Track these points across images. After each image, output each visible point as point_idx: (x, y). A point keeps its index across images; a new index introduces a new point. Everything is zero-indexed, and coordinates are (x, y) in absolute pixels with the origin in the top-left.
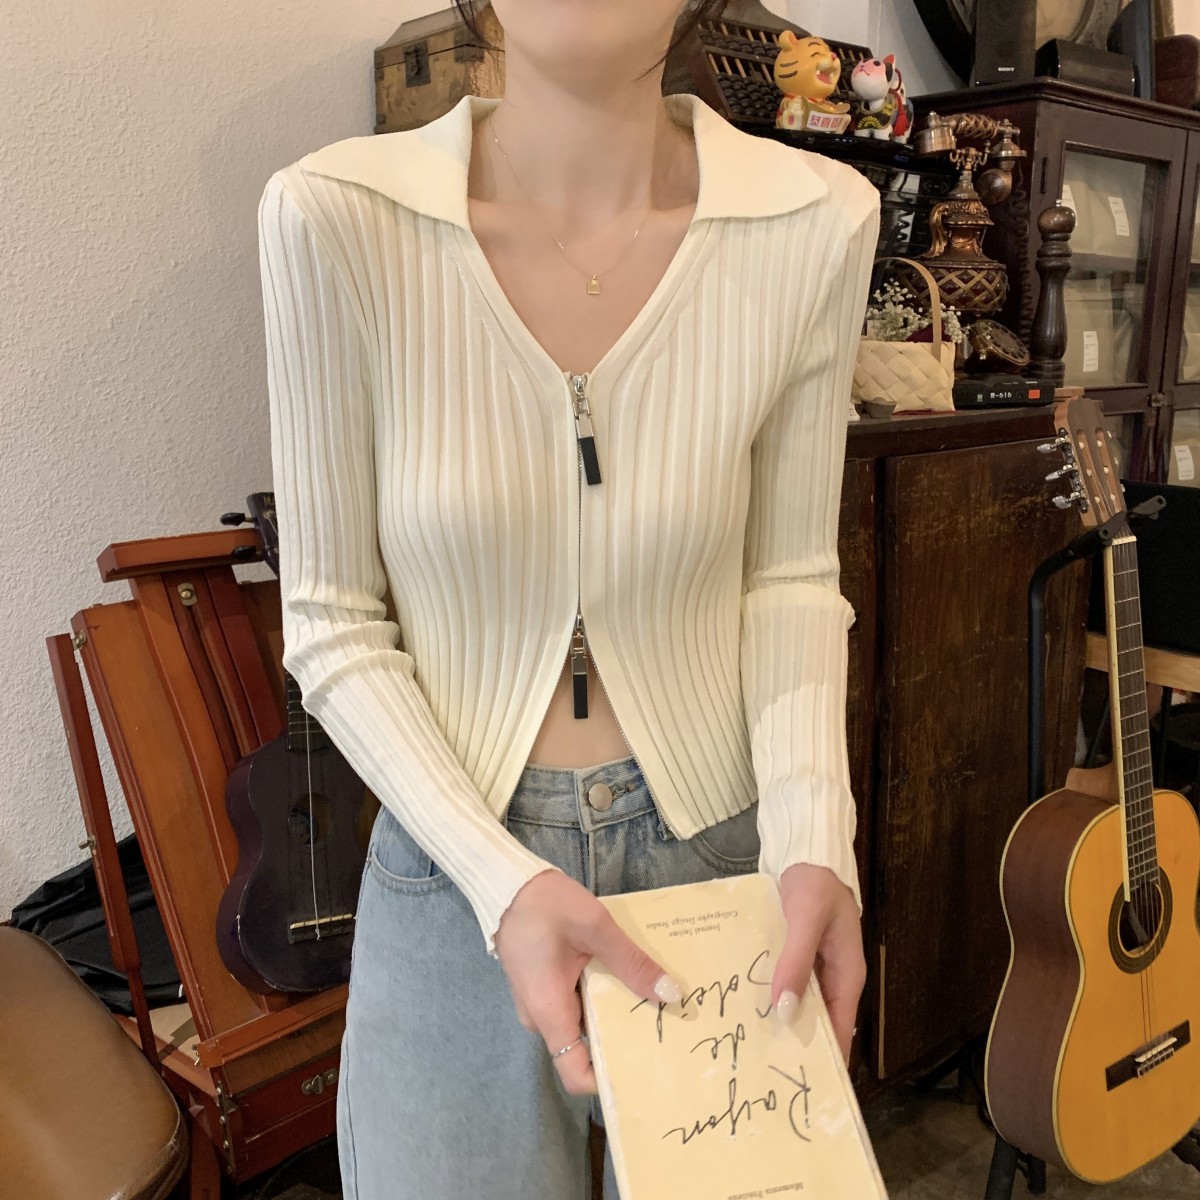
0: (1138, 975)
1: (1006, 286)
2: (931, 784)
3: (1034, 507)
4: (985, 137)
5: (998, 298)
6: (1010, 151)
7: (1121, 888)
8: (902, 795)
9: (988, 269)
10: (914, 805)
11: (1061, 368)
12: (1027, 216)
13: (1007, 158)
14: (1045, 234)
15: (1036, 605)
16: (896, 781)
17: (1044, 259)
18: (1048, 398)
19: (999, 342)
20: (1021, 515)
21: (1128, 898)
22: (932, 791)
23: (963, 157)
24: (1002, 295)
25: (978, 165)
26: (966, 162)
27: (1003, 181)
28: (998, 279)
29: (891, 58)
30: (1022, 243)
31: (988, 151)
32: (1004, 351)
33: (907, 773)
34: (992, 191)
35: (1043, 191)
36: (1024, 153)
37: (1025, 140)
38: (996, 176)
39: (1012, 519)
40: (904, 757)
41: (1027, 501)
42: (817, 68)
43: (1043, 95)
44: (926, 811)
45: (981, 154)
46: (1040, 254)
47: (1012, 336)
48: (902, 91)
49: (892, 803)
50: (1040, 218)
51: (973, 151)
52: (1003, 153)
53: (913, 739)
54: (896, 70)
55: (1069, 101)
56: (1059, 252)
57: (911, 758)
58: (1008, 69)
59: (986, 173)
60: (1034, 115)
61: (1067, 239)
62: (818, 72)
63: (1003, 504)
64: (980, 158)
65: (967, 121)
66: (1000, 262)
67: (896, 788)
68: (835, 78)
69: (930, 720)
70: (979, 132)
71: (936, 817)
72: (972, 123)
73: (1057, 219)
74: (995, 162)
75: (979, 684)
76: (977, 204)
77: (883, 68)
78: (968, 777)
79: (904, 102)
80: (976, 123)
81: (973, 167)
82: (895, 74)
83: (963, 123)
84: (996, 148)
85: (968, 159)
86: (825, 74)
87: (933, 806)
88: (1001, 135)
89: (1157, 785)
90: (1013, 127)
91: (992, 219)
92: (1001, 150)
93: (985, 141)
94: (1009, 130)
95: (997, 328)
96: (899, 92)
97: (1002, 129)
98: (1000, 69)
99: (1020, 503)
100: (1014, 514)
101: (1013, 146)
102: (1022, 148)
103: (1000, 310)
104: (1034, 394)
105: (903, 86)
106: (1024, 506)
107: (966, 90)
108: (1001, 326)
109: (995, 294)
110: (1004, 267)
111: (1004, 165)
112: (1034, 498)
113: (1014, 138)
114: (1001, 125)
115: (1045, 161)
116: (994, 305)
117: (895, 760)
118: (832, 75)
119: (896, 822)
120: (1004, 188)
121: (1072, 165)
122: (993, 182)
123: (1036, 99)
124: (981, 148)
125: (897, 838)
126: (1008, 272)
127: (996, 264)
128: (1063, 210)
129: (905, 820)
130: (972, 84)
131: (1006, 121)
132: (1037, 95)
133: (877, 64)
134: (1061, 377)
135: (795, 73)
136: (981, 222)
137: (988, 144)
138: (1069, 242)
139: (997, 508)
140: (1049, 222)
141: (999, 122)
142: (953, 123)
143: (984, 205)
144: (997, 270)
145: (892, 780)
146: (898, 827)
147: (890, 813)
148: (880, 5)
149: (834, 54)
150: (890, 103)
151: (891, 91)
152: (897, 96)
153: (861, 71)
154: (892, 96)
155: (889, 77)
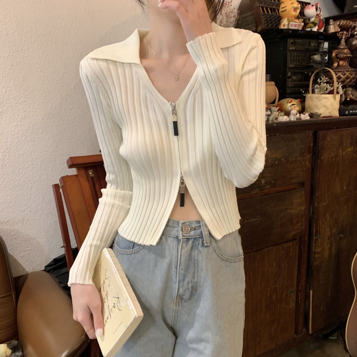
2: (328, 239)
4: (349, 28)
5: (354, 80)
8: (319, 242)
9: (351, 71)
10: (323, 245)
13: (356, 34)
16: (317, 237)
19: (354, 95)
22: (329, 241)
23: (342, 34)
25: (347, 37)
27: (355, 42)
29: (317, 4)
31: (350, 32)
33: (320, 235)
34: (352, 46)
38: (353, 41)
40: (320, 229)
42: (293, 8)
44: (327, 247)
45: (348, 33)
48: (321, 15)
49: (315, 245)
51: (345, 32)
53: (322, 224)
54: (319, 8)
57: (322, 230)
59: (350, 40)
62: (293, 9)
63: (354, 147)
64: (347, 35)
65: (343, 22)
67: (317, 240)
68: (298, 11)
69: (328, 217)
70: (347, 26)
71: (330, 249)
72: (345, 23)
74: (353, 36)
75: (345, 207)
76: (347, 50)
77: (315, 7)
78: (342, 237)
79: (322, 18)
80: (346, 23)
81: (345, 38)
82: (318, 9)
84: (353, 31)
85: (344, 35)
86: (295, 9)
87: (329, 246)
88: (355, 27)
91: (352, 54)
92: (355, 32)
93: (349, 29)
95: (353, 90)
96: (320, 15)
97: (355, 25)
98: (355, 6)
103: (354, 84)
105: (321, 13)
107: (343, 14)
108: (355, 89)
111: (356, 37)
116: (352, 83)
117: (316, 231)
118: (297, 10)
119: (316, 251)
124: (348, 31)
125: (316, 256)
127: (353, 69)
129: (319, 250)
130: (345, 12)
131: (356, 22)
133: (313, 6)
135: (286, 10)
136: (348, 56)
139: (352, 148)
141: (354, 22)
142: (338, 23)
143: (349, 50)
144: (354, 71)
145: (315, 237)
146: (317, 252)
147: (314, 248)
149: (299, 3)
150: (317, 19)
151: (317, 15)
152: (319, 16)
153: (307, 8)
154: (318, 16)
155: (317, 10)
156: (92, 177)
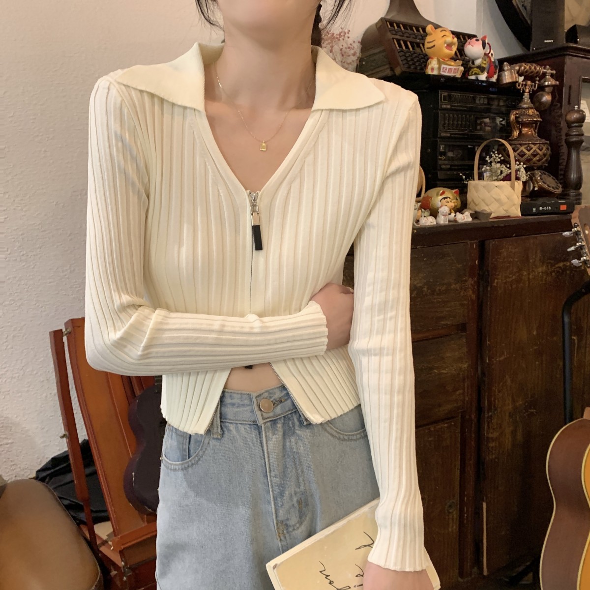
1: (549, 152)
2: (510, 416)
3: (564, 269)
4: (535, 75)
5: (545, 159)
6: (549, 82)
8: (494, 421)
9: (539, 144)
10: (501, 427)
11: (580, 194)
12: (561, 116)
13: (548, 86)
14: (569, 125)
15: (566, 320)
16: (490, 414)
17: (568, 137)
18: (570, 210)
19: (545, 182)
22: (511, 420)
23: (524, 86)
24: (548, 157)
25: (533, 90)
26: (526, 88)
27: (547, 98)
29: (485, 37)
30: (559, 130)
31: (537, 82)
32: (548, 186)
33: (496, 409)
34: (541, 103)
35: (569, 103)
36: (558, 83)
37: (559, 76)
38: (542, 96)
39: (553, 274)
40: (494, 401)
41: (561, 264)
42: (445, 43)
43: (568, 53)
44: (508, 430)
45: (533, 84)
46: (567, 135)
47: (553, 178)
48: (492, 55)
49: (488, 426)
50: (566, 115)
51: (529, 83)
52: (546, 83)
53: (499, 392)
54: (488, 43)
55: (584, 56)
56: (577, 133)
57: (498, 401)
58: (550, 41)
59: (537, 94)
60: (563, 63)
61: (581, 126)
62: (446, 45)
63: (548, 266)
64: (533, 86)
65: (525, 67)
66: (546, 140)
67: (490, 417)
68: (455, 48)
69: (509, 381)
70: (532, 72)
71: (514, 433)
72: (528, 67)
73: (575, 116)
74: (542, 88)
75: (537, 363)
76: (532, 110)
77: (481, 42)
78: (532, 413)
79: (493, 60)
80: (530, 68)
81: (530, 91)
82: (487, 46)
83: (523, 68)
84: (542, 81)
86: (449, 46)
87: (511, 428)
88: (544, 74)
90: (551, 70)
91: (541, 118)
92: (545, 81)
93: (536, 77)
94: (549, 71)
95: (545, 174)
96: (490, 55)
97: (545, 71)
98: (545, 41)
99: (557, 266)
100: (554, 271)
101: (551, 80)
102: (556, 80)
103: (547, 165)
104: (563, 208)
105: (492, 52)
106: (560, 267)
107: (527, 52)
108: (547, 173)
109: (543, 156)
110: (548, 142)
111: (547, 89)
112: (565, 263)
113: (552, 75)
114: (544, 68)
115: (570, 87)
116: (543, 163)
117: (489, 402)
119: (490, 436)
120: (546, 102)
121: (585, 89)
122: (541, 98)
123: (564, 55)
124: (533, 81)
125: (491, 445)
126: (551, 145)
127: (543, 141)
128: (580, 111)
129: (495, 435)
130: (531, 50)
131: (548, 67)
132: (565, 53)
134: (580, 199)
135: (434, 46)
136: (535, 119)
137: (538, 79)
138: (582, 128)
139: (544, 268)
140: (571, 118)
142: (517, 68)
143: (537, 111)
144: (544, 144)
145: (488, 412)
146: (492, 438)
147: (487, 431)
148: (482, 13)
149: (454, 36)
150: (485, 60)
151: (485, 54)
153: (469, 44)
154: (486, 57)
155: (484, 47)
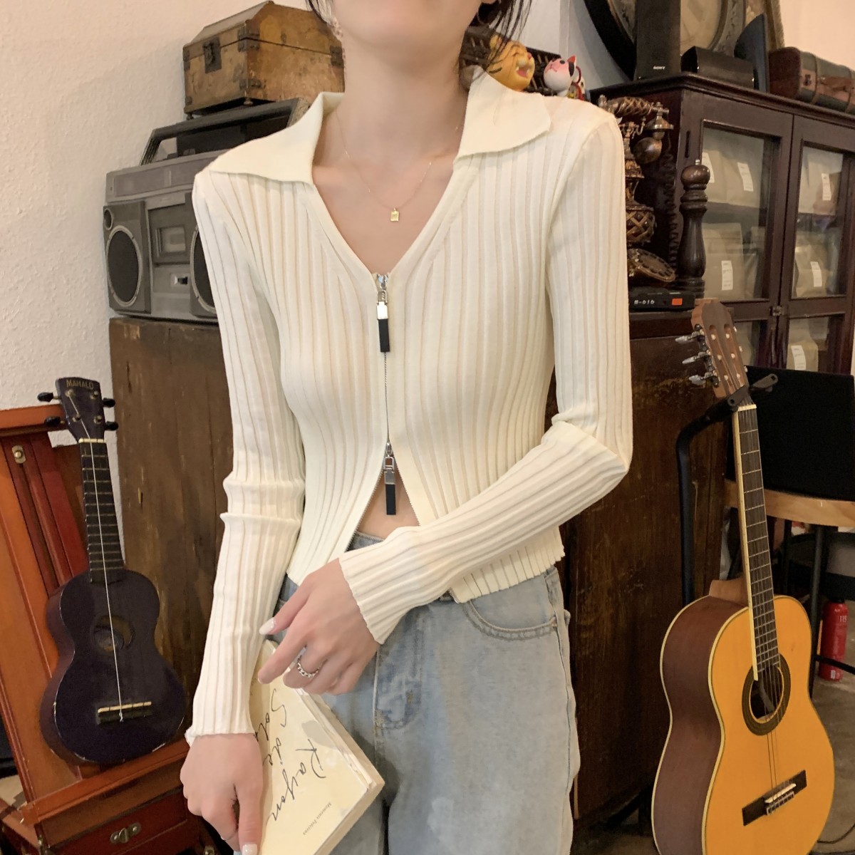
0: (765, 736)
1: (653, 223)
2: (610, 594)
3: (675, 388)
4: (642, 114)
5: (646, 232)
6: (660, 124)
7: (751, 671)
8: (588, 602)
10: (596, 611)
11: (701, 284)
12: (674, 173)
13: (658, 130)
14: (687, 185)
15: (684, 459)
16: (582, 591)
17: (684, 203)
18: (689, 305)
19: (646, 264)
20: (663, 392)
21: (756, 678)
22: (610, 599)
24: (651, 231)
25: (636, 134)
26: (626, 132)
27: (655, 147)
28: (645, 218)
29: (573, 58)
30: (670, 193)
31: (643, 124)
32: (652, 271)
33: (590, 585)
34: (645, 154)
35: (687, 155)
36: (672, 127)
37: (673, 117)
38: (649, 143)
39: (656, 395)
40: (588, 572)
41: (669, 382)
42: (517, 65)
43: (686, 85)
44: (606, 613)
45: (638, 126)
46: (683, 200)
47: (660, 260)
48: (582, 84)
49: (580, 608)
50: (683, 171)
51: (632, 124)
52: (656, 127)
53: (595, 557)
54: (577, 67)
55: (706, 90)
56: (698, 198)
57: (593, 572)
58: (660, 68)
59: (642, 140)
60: (680, 99)
61: (704, 188)
62: (518, 69)
63: (646, 385)
64: (637, 130)
65: (628, 103)
66: (647, 206)
67: (583, 596)
68: (530, 73)
69: (608, 543)
70: (637, 110)
71: (614, 618)
72: (631, 104)
73: (696, 173)
74: (649, 133)
75: (645, 518)
76: (631, 163)
77: (567, 65)
78: (639, 588)
79: (583, 92)
80: (635, 104)
81: (631, 136)
82: (575, 70)
83: (624, 105)
84: (651, 123)
85: (628, 130)
86: (523, 70)
87: (611, 611)
88: (654, 114)
89: (777, 592)
90: (664, 108)
91: (643, 174)
92: (654, 124)
93: (642, 117)
94: (661, 110)
95: (646, 254)
96: (579, 84)
97: (655, 109)
98: (655, 68)
99: (661, 384)
100: (657, 392)
101: (663, 121)
102: (670, 123)
103: (648, 241)
104: (677, 302)
105: (582, 80)
106: (667, 386)
107: (629, 83)
108: (650, 253)
109: (643, 229)
110: (652, 209)
111: (656, 135)
112: (675, 380)
113: (664, 116)
114: (654, 105)
115: (688, 133)
116: (643, 238)
117: (582, 574)
118: (528, 71)
119: (583, 623)
120: (654, 153)
121: (709, 137)
122: (647, 146)
123: (680, 89)
124: (638, 122)
125: (584, 635)
126: (655, 213)
127: (644, 207)
128: (701, 167)
129: (590, 621)
130: (635, 79)
131: (659, 103)
132: (681, 85)
133: (562, 62)
134: (702, 290)
135: (500, 70)
136: (634, 176)
137: (644, 119)
138: (705, 191)
139: (642, 387)
140: (690, 176)
141: (653, 103)
142: (616, 105)
143: (638, 164)
145: (579, 590)
146: (585, 627)
147: (578, 616)
148: (568, 24)
150: (573, 92)
151: (573, 84)
152: (578, 87)
153: (551, 68)
154: (575, 87)
155: (571, 73)
156: (21, 465)
